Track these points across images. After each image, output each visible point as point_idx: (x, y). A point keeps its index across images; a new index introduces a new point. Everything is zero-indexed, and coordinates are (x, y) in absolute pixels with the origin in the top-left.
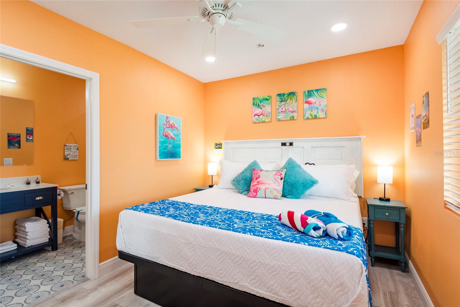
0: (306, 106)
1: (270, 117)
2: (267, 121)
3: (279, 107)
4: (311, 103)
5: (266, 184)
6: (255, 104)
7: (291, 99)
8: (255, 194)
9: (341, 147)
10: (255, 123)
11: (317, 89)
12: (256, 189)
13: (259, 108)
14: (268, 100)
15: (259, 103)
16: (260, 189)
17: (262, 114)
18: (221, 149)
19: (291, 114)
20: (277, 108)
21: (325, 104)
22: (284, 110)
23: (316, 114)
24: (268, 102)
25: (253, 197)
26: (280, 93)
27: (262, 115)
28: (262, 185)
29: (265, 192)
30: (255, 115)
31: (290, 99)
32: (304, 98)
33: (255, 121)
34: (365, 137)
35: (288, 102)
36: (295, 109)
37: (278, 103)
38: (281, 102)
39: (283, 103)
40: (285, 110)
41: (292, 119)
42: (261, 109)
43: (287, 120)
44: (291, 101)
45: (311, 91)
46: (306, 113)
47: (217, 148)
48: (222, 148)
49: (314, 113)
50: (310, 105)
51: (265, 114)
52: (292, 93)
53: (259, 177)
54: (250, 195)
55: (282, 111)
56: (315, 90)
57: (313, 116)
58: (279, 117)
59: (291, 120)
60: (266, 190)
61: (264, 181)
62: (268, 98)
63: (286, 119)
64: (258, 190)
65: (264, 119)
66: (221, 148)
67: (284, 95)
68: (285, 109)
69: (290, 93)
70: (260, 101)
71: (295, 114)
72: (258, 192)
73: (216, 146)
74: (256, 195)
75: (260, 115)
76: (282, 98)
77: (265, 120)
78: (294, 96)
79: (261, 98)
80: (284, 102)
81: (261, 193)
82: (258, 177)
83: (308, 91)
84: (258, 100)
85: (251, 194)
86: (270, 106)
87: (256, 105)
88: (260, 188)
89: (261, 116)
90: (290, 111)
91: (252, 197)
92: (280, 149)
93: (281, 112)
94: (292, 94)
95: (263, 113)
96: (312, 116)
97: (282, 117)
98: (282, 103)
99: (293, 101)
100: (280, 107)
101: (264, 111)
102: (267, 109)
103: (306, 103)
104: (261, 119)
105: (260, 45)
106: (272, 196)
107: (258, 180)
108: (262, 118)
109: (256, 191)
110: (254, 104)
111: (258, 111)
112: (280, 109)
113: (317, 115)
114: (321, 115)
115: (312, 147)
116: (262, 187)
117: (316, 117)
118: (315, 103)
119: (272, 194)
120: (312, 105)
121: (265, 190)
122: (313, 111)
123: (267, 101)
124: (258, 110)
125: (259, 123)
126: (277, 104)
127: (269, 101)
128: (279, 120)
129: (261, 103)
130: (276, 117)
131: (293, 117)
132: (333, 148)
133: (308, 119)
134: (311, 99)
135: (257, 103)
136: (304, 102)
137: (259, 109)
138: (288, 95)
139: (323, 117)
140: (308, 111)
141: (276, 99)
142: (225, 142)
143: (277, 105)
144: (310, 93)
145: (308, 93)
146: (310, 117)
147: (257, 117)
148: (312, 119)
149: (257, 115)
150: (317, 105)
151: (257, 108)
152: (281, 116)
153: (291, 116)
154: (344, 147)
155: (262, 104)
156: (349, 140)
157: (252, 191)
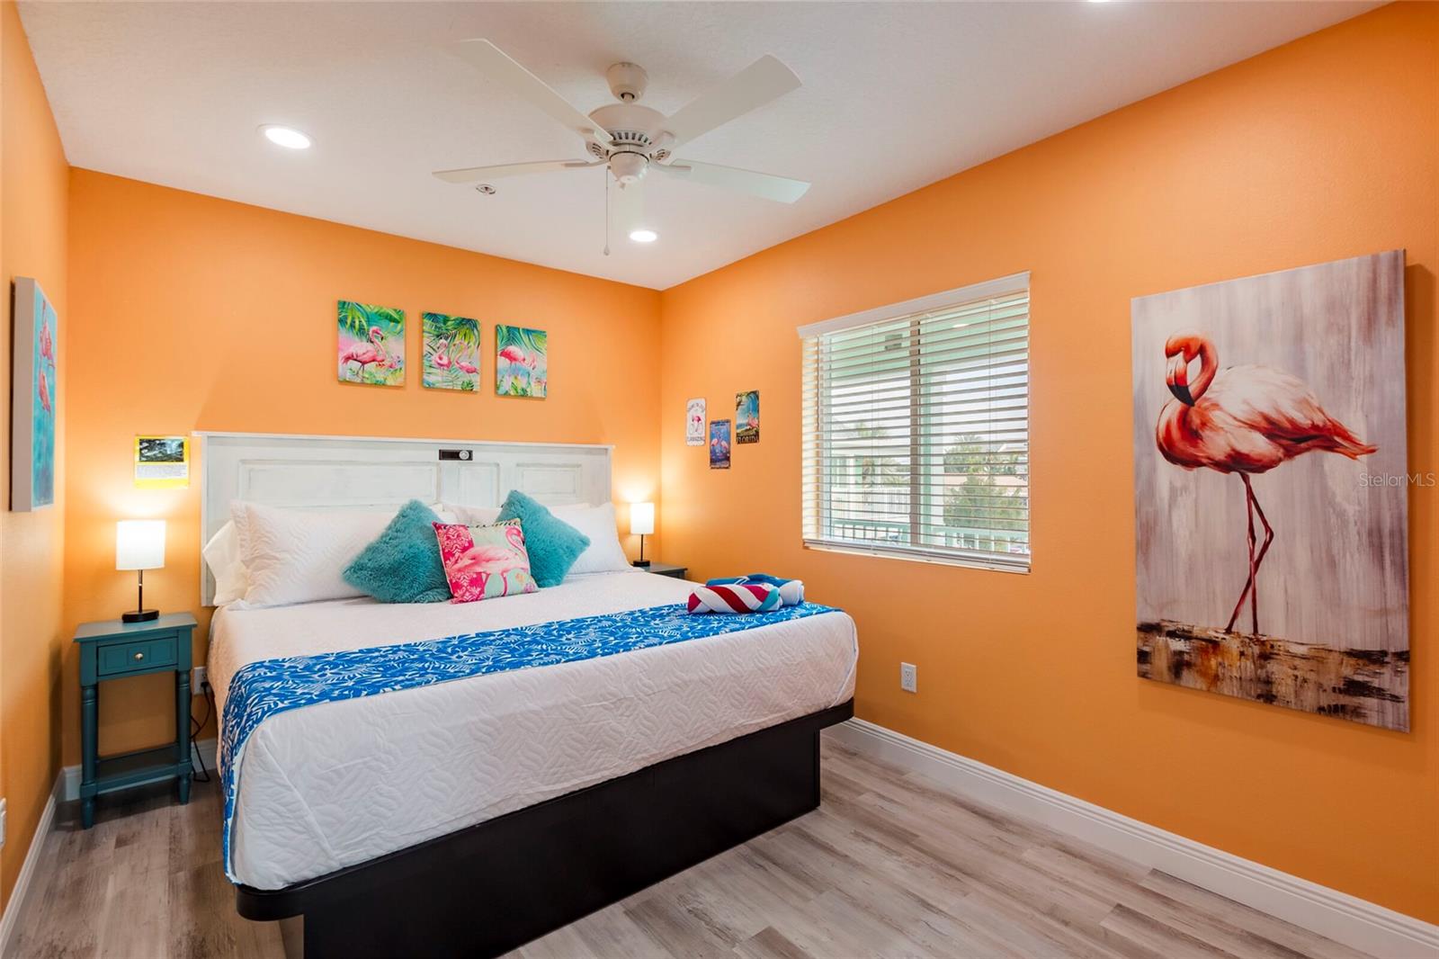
0: (503, 362)
1: (403, 372)
2: (390, 382)
3: (431, 351)
4: (515, 359)
5: (499, 560)
6: (349, 321)
7: (465, 335)
8: (479, 589)
9: (573, 466)
10: (345, 382)
11: (529, 328)
12: (475, 576)
13: (364, 339)
14: (397, 322)
15: (365, 324)
16: (488, 575)
17: (374, 360)
18: (181, 463)
19: (467, 378)
20: (425, 353)
21: (545, 367)
22: (445, 361)
23: (524, 386)
24: (396, 327)
25: (472, 601)
26: (436, 312)
27: (373, 363)
28: (490, 565)
29: (505, 579)
30: (348, 358)
31: (462, 334)
32: (499, 342)
33: (348, 376)
34: (614, 447)
35: (457, 341)
36: (477, 365)
37: (428, 338)
38: (438, 336)
39: (443, 341)
40: (450, 363)
41: (468, 389)
42: (372, 342)
43: (453, 390)
44: (466, 343)
45: (515, 328)
46: (504, 380)
47: (150, 459)
48: (186, 457)
49: (521, 383)
50: (513, 363)
51: (387, 363)
52: (469, 320)
53: (471, 544)
54: (463, 596)
55: (439, 361)
56: (523, 329)
57: (519, 391)
58: (430, 379)
59: (463, 390)
60: (505, 575)
61: (491, 554)
62: (396, 316)
63: (451, 387)
64: (484, 580)
65: (382, 376)
66: (182, 460)
67: (446, 320)
68: (449, 359)
69: (463, 319)
70: (368, 318)
71: (475, 378)
72: (487, 584)
73: (150, 448)
74: (482, 592)
75: (367, 360)
76: (439, 328)
77: (385, 379)
78: (473, 330)
79: (372, 309)
80: (446, 338)
81: (493, 586)
82: (467, 545)
83: (508, 328)
84: (359, 314)
85: (467, 594)
86: (402, 341)
87: (352, 326)
88: (488, 572)
89: (369, 364)
90: (462, 368)
91: (467, 601)
92: (434, 469)
93: (437, 366)
94: (468, 324)
95: (379, 358)
96: (516, 390)
97: (440, 379)
98: (441, 341)
99: (471, 344)
100: (434, 350)
101: (381, 352)
102: (393, 347)
103: (502, 354)
104: (371, 374)
105: (486, 188)
106: (522, 588)
107: (471, 552)
108: (373, 371)
109: (478, 581)
110: (342, 321)
111: (360, 347)
112: (435, 357)
113: (528, 390)
114: (535, 390)
115: (518, 465)
116: (493, 568)
117: (524, 395)
118: (524, 360)
119: (521, 581)
120: (518, 363)
121: (502, 575)
122: (519, 377)
123: (392, 324)
124: (360, 344)
125: (363, 384)
126: (426, 341)
127: (399, 326)
128: (431, 387)
129: (369, 325)
130: (422, 376)
131: (470, 384)
132: (559, 469)
133: (506, 394)
134: (513, 349)
135: (357, 323)
136: (499, 353)
137: (362, 341)
138: (458, 324)
139: (540, 396)
140: (506, 377)
141: (423, 324)
142: (208, 437)
143: (425, 343)
144: (512, 334)
145: (508, 331)
146: (512, 393)
147: (355, 365)
148: (515, 397)
149: (356, 360)
150: (526, 366)
151: (356, 339)
152: (436, 377)
153: (466, 380)
154: (579, 466)
155: (375, 328)
156: (589, 452)
157: (465, 584)
